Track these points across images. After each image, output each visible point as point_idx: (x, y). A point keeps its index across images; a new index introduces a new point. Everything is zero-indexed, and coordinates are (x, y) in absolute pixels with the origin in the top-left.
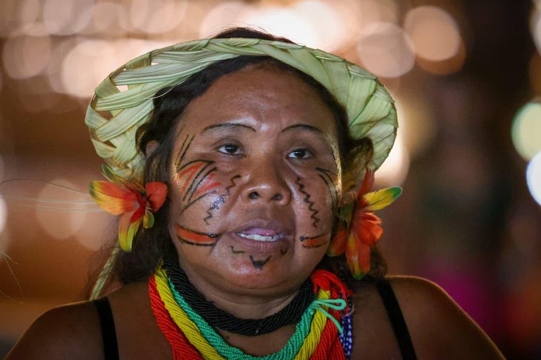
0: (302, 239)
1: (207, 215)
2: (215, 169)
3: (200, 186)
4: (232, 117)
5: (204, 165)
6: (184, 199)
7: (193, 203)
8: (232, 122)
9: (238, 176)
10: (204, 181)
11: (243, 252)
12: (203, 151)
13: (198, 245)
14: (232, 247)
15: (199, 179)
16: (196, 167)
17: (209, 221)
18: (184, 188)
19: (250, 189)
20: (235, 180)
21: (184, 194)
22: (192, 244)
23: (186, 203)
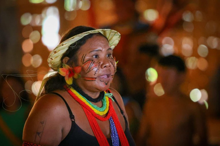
0: (112, 76)
1: (95, 73)
2: (94, 62)
3: (92, 66)
4: (96, 48)
5: (92, 61)
6: (87, 70)
7: (90, 71)
8: (97, 50)
9: (100, 63)
10: (93, 65)
11: (103, 81)
12: (89, 58)
13: (92, 81)
14: (101, 80)
15: (91, 65)
16: (90, 62)
17: (95, 75)
18: (87, 67)
19: (105, 65)
20: (100, 64)
21: (87, 69)
22: (90, 81)
23: (88, 71)
